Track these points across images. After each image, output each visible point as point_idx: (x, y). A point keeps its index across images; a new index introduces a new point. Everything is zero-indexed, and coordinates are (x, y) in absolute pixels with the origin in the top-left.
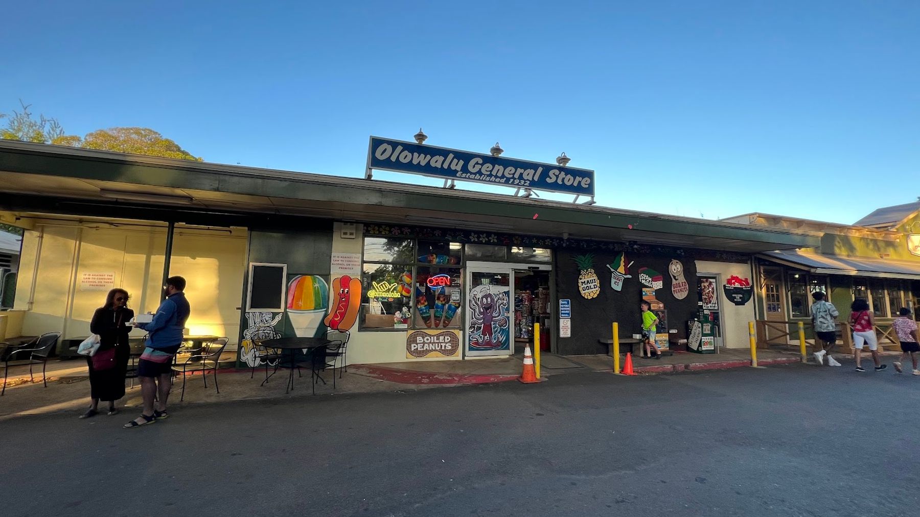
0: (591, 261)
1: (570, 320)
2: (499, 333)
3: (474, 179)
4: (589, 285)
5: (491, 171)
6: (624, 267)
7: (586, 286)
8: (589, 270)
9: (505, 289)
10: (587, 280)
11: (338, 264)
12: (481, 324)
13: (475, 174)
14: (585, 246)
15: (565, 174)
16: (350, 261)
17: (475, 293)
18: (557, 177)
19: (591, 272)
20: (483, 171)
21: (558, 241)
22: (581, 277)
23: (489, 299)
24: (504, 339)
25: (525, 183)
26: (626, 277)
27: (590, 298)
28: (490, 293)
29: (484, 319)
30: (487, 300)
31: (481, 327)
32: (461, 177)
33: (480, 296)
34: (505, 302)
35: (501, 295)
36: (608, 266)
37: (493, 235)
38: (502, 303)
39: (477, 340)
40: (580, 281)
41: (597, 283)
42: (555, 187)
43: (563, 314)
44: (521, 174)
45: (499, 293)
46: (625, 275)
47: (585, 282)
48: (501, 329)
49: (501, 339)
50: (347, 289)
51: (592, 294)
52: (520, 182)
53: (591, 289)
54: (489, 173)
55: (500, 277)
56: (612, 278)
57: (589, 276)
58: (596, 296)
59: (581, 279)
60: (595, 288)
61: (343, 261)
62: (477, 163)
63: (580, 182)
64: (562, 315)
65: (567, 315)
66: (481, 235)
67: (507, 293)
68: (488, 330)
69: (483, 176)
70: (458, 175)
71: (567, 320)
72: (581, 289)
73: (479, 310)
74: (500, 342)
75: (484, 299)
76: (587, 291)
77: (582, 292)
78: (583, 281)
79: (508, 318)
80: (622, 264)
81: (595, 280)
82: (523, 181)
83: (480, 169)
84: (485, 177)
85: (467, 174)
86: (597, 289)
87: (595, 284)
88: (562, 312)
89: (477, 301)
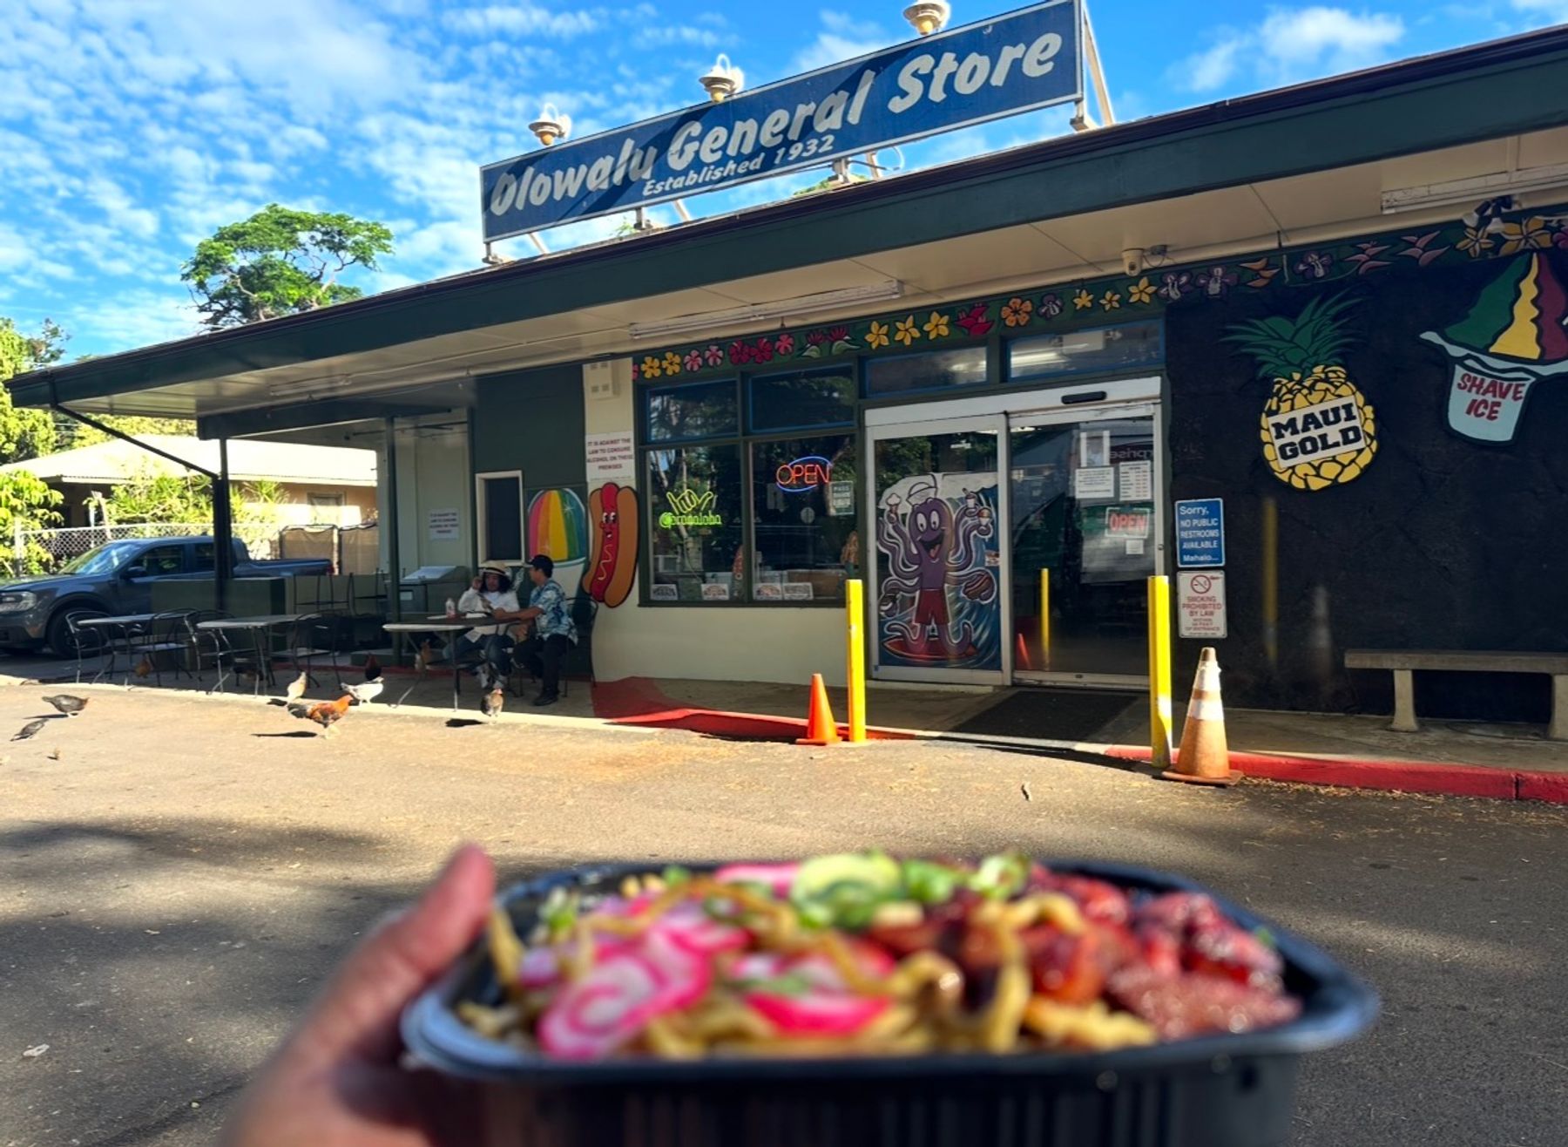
0: (1327, 331)
1: (1220, 575)
2: (968, 616)
3: (685, 188)
4: (1314, 433)
5: (724, 148)
6: (1533, 330)
7: (1297, 439)
8: (1318, 369)
9: (982, 480)
10: (1308, 411)
11: (599, 460)
12: (913, 589)
13: (685, 173)
14: (1320, 272)
15: (956, 59)
16: (615, 450)
17: (894, 500)
18: (927, 79)
19: (1327, 380)
20: (707, 157)
21: (1184, 279)
22: (1272, 403)
23: (935, 517)
24: (985, 636)
25: (820, 145)
26: (1546, 371)
27: (1316, 484)
28: (938, 497)
29: (921, 575)
30: (928, 518)
31: (914, 598)
32: (653, 196)
33: (905, 508)
34: (985, 521)
35: (971, 503)
36: (1431, 336)
37: (935, 317)
38: (978, 526)
39: (903, 636)
40: (1267, 421)
41: (1365, 421)
42: (928, 117)
43: (1192, 552)
44: (809, 123)
45: (964, 495)
46: (1541, 361)
47: (1292, 422)
48: (974, 607)
49: (975, 636)
50: (613, 514)
51: (1330, 471)
52: (805, 149)
53: (1326, 446)
54: (719, 155)
55: (968, 446)
56: (1454, 388)
57: (1315, 397)
58: (1351, 473)
59: (1271, 413)
60: (1347, 441)
61: (603, 451)
62: (689, 139)
63: (1017, 64)
64: (1186, 558)
65: (1209, 558)
66: (899, 325)
67: (990, 494)
68: (932, 608)
69: (705, 169)
70: (646, 193)
71: (1209, 574)
72: (1269, 453)
73: (908, 550)
74: (974, 645)
75: (921, 519)
76: (1302, 458)
77: (1280, 466)
78: (1283, 419)
79: (996, 570)
80: (1525, 311)
81: (1348, 407)
82: (815, 142)
83: (697, 153)
84: (710, 172)
85: (666, 180)
86: (1361, 444)
87: (1343, 425)
88: (1185, 546)
89: (902, 527)
